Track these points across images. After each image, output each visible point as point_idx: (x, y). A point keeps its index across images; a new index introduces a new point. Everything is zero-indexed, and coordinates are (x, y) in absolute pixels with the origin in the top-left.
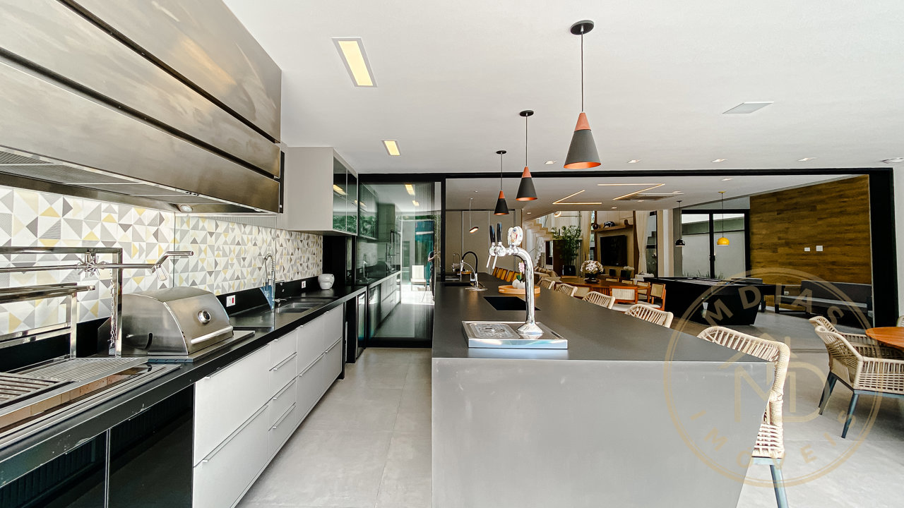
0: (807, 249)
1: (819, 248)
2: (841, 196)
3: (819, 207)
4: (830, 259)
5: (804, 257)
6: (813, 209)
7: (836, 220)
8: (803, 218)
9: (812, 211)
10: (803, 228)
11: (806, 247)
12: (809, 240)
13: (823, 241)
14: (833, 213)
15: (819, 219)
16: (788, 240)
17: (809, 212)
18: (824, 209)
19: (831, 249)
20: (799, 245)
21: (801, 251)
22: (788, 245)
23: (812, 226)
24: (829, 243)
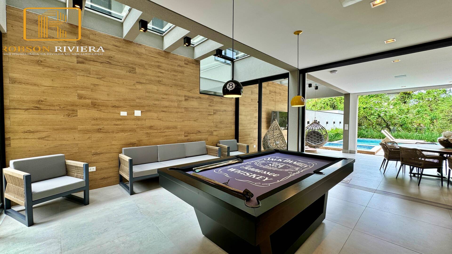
0: (124, 114)
1: (138, 113)
6: (132, 70)
8: (119, 77)
9: (130, 72)
10: (117, 89)
11: (123, 111)
12: (126, 103)
13: (142, 107)
14: (151, 80)
15: (138, 82)
16: (95, 101)
17: (127, 72)
18: (143, 74)
19: (149, 114)
20: (113, 108)
21: (116, 116)
22: (96, 106)
23: (130, 89)
24: (147, 108)
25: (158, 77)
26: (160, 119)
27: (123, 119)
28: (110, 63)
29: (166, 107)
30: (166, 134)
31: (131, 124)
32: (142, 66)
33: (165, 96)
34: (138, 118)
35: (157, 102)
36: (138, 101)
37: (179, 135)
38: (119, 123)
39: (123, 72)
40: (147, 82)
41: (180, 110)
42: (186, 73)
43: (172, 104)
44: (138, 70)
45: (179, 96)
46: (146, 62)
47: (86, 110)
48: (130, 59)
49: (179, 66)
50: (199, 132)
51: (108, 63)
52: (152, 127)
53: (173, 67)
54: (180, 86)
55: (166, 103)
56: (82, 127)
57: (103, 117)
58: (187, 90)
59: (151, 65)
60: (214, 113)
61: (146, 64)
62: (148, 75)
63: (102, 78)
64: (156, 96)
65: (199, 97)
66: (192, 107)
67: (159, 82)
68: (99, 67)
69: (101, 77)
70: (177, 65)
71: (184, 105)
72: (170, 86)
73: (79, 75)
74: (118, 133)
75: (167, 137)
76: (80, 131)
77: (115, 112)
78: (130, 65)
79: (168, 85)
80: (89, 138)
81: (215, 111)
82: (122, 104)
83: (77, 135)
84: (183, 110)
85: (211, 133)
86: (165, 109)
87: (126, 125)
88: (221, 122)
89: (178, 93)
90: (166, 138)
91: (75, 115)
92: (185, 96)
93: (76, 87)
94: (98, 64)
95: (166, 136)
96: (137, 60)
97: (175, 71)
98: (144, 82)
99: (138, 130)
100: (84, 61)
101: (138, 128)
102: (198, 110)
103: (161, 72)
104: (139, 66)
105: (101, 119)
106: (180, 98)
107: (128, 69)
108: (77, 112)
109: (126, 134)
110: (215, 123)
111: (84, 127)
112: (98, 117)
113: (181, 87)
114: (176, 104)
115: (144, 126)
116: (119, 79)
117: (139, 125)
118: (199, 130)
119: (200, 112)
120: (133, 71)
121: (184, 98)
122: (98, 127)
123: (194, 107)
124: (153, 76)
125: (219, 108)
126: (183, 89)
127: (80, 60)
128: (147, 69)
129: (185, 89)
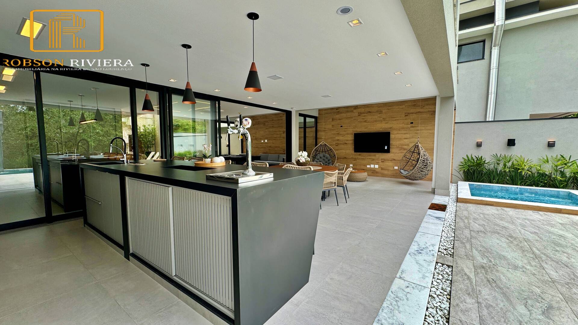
2: (273, 120)
3: (266, 124)
4: (269, 145)
5: (261, 145)
7: (271, 130)
11: (262, 140)
12: (263, 137)
13: (268, 138)
26: (273, 143)
27: (262, 143)
29: (275, 138)
33: (275, 133)
35: (272, 136)
36: (266, 136)
37: (280, 151)
45: (280, 131)
72: (277, 127)
92: (283, 131)
95: (276, 151)
99: (266, 147)
106: (281, 133)
114: (279, 136)
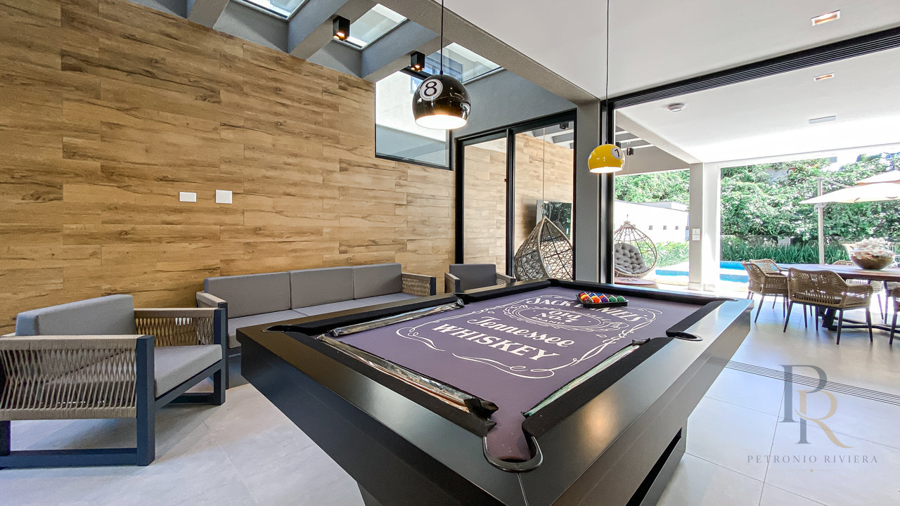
0: (188, 197)
4: (251, 221)
6: (211, 95)
7: (266, 139)
8: (176, 109)
9: (205, 100)
10: (173, 138)
11: (186, 190)
12: (193, 173)
13: (234, 181)
14: (259, 121)
15: (225, 125)
16: (113, 164)
17: (196, 99)
18: (238, 106)
19: (252, 199)
20: (161, 182)
21: (169, 202)
22: (114, 177)
23: (204, 139)
24: (247, 186)
25: (276, 114)
26: (279, 213)
27: (187, 209)
28: (152, 75)
29: (295, 184)
30: (293, 246)
31: (208, 222)
32: (235, 87)
33: (291, 160)
34: (225, 209)
35: (271, 173)
36: (223, 167)
37: (326, 249)
38: (176, 219)
39: (187, 99)
40: (249, 124)
41: (327, 193)
42: (342, 110)
43: (311, 178)
44: (224, 96)
46: (245, 79)
47: (87, 186)
48: (205, 69)
49: (326, 91)
50: (375, 243)
51: (148, 75)
52: (260, 230)
53: (311, 94)
54: (330, 138)
55: (295, 176)
56: (74, 226)
57: (132, 203)
58: (345, 147)
59: (260, 87)
60: (409, 202)
61: (245, 83)
62: (250, 109)
63: (131, 109)
64: (269, 158)
65: (375, 165)
66: (356, 186)
67: (278, 125)
68: (123, 83)
69: (127, 106)
70: (320, 89)
71: (338, 182)
72: (305, 136)
73: (67, 99)
74: (173, 242)
75: (298, 254)
76: (69, 236)
77: (165, 193)
78: (205, 83)
79: (300, 134)
80: (93, 255)
81: (410, 198)
82: (184, 174)
83: (59, 247)
84: (336, 193)
85: (402, 246)
86: (292, 190)
87: (193, 224)
88: (423, 222)
89: (325, 154)
90: (294, 254)
91: (55, 196)
92: (341, 161)
93: (58, 128)
94: (122, 75)
95: (294, 251)
96: (224, 73)
97: (318, 103)
98: (241, 124)
99: (224, 237)
100: (83, 65)
101: (224, 231)
102: (371, 194)
103: (283, 105)
104: (229, 85)
105: (127, 208)
107: (202, 92)
108: (61, 188)
109: (194, 246)
110: (410, 225)
111: (80, 226)
112: (121, 202)
113: (330, 141)
115: (239, 227)
116: (179, 114)
117: (226, 224)
118: (373, 239)
119: (375, 198)
120: (212, 97)
121: (338, 166)
122: (120, 227)
123: (362, 187)
124: (263, 112)
125: (420, 192)
126: (336, 145)
127: (72, 61)
128: (247, 95)
129: (338, 146)
